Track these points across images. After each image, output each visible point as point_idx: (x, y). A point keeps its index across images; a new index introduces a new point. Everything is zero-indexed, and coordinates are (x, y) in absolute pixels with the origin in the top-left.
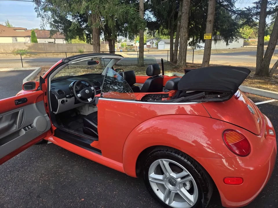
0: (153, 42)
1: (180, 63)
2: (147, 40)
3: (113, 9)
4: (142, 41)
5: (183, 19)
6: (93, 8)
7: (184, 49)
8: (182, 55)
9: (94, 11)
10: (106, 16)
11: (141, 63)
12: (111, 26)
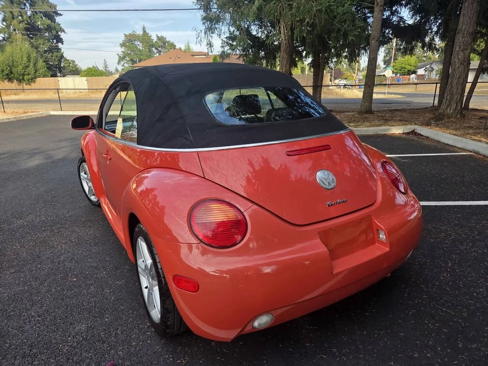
0: (432, 67)
1: (447, 108)
2: (419, 64)
3: (304, 7)
4: (371, 64)
5: (464, 16)
6: (271, 10)
7: (460, 77)
8: (455, 90)
9: (273, 15)
10: (292, 21)
11: (365, 107)
12: (299, 39)
